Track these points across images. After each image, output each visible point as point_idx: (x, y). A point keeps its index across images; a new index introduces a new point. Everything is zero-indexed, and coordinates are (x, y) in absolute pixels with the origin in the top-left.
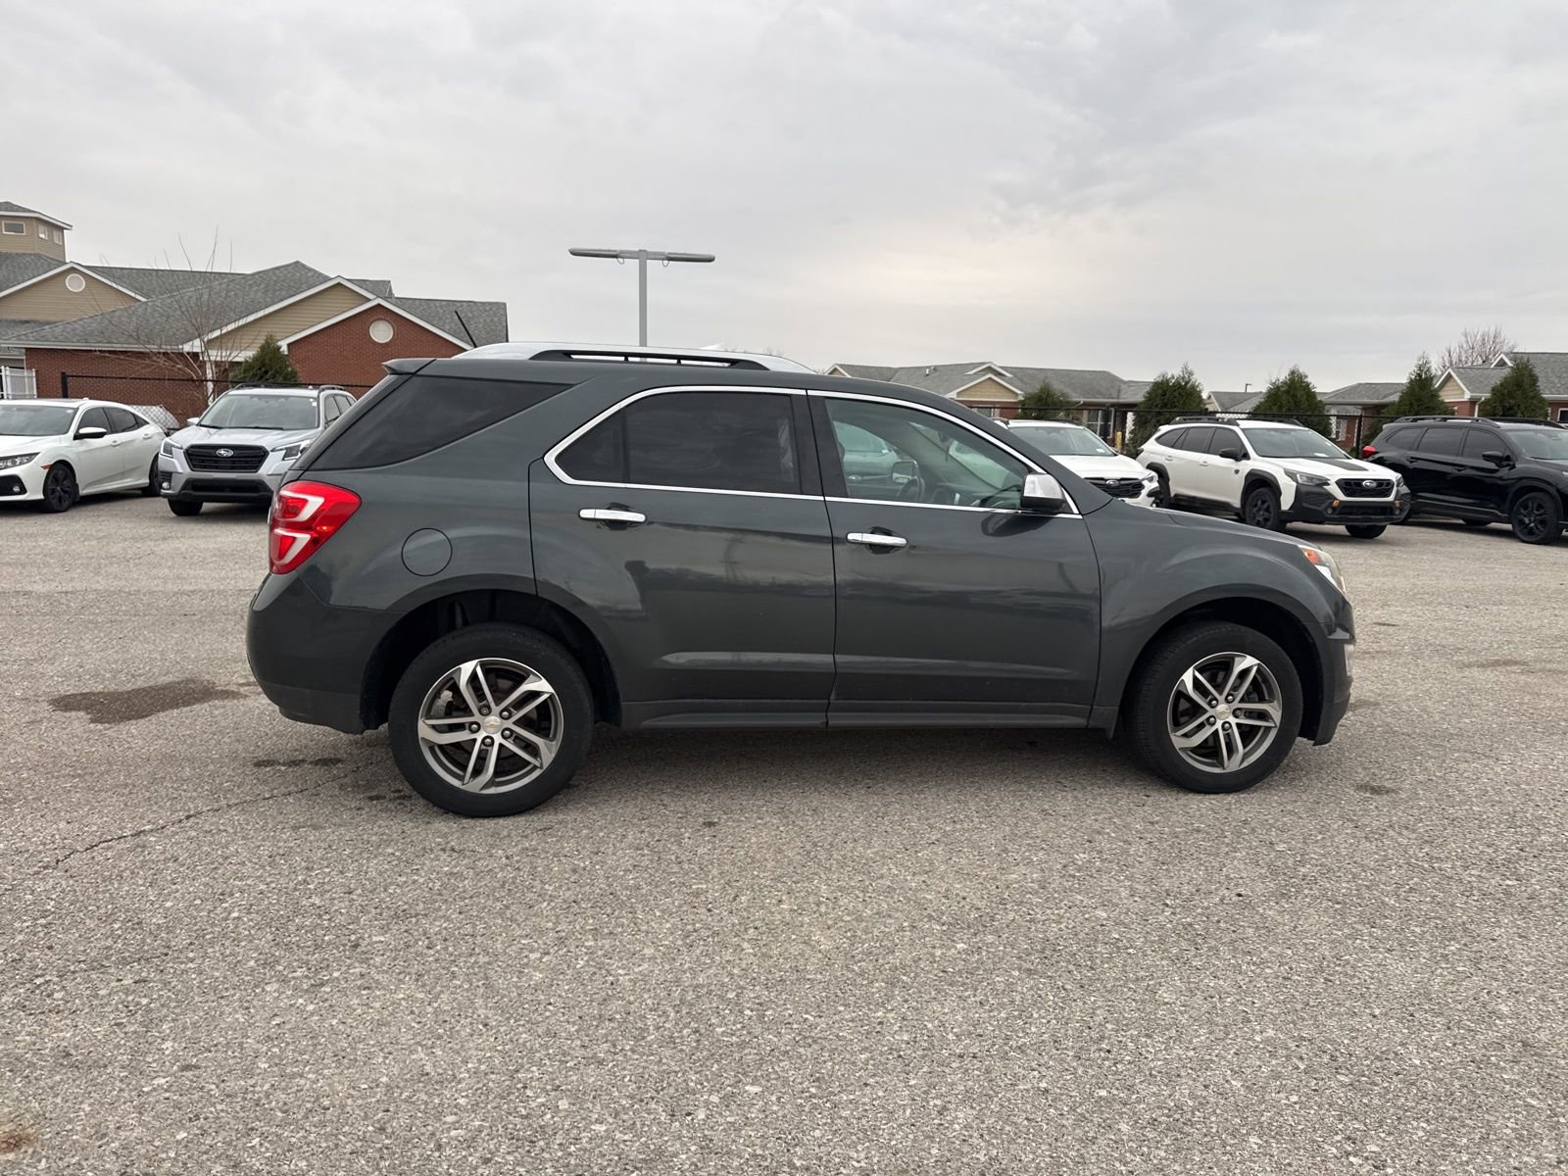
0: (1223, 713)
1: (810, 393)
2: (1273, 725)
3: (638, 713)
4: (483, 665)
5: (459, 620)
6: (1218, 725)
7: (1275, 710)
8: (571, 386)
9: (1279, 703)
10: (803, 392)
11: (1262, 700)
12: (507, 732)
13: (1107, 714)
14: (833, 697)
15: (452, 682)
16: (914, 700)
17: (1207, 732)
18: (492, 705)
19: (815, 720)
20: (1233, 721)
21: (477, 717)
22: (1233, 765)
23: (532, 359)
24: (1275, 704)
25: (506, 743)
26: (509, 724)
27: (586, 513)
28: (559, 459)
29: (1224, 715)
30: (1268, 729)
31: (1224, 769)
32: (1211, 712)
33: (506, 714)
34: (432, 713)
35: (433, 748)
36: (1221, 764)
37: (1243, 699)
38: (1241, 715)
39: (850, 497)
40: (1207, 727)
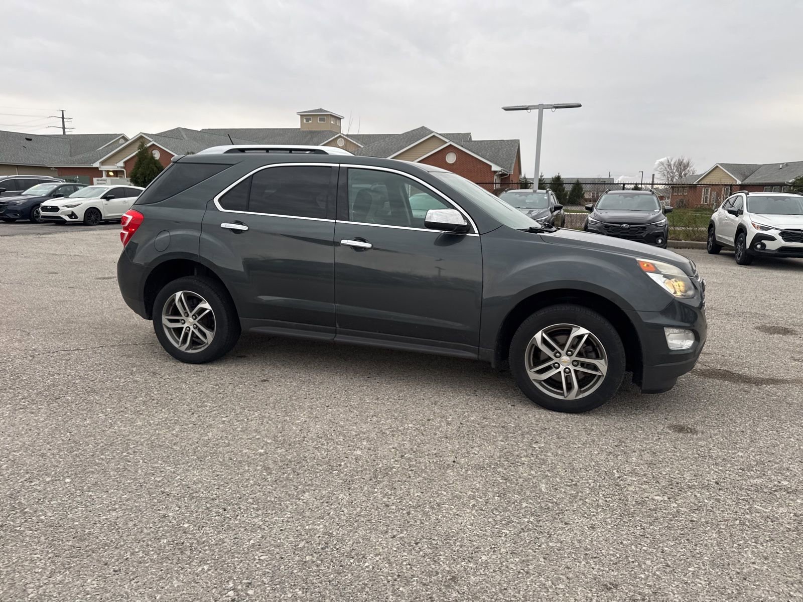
0: (565, 362)
1: (342, 165)
2: (601, 374)
3: (248, 324)
4: (184, 294)
5: (196, 273)
6: (561, 369)
7: (602, 365)
8: (233, 165)
9: (605, 360)
10: (338, 165)
11: (597, 357)
12: (195, 326)
13: (489, 352)
14: (337, 326)
15: (173, 301)
16: (379, 332)
17: (553, 372)
18: (189, 312)
19: (327, 337)
20: (572, 368)
21: (184, 317)
22: (572, 396)
23: (225, 153)
24: (602, 361)
25: (194, 331)
26: (196, 322)
27: (223, 225)
28: (220, 200)
29: (565, 363)
30: (600, 377)
31: (565, 397)
32: (556, 360)
33: (195, 316)
34: (170, 314)
35: (169, 329)
36: (562, 394)
37: (580, 354)
38: (578, 365)
39: (349, 221)
40: (554, 369)
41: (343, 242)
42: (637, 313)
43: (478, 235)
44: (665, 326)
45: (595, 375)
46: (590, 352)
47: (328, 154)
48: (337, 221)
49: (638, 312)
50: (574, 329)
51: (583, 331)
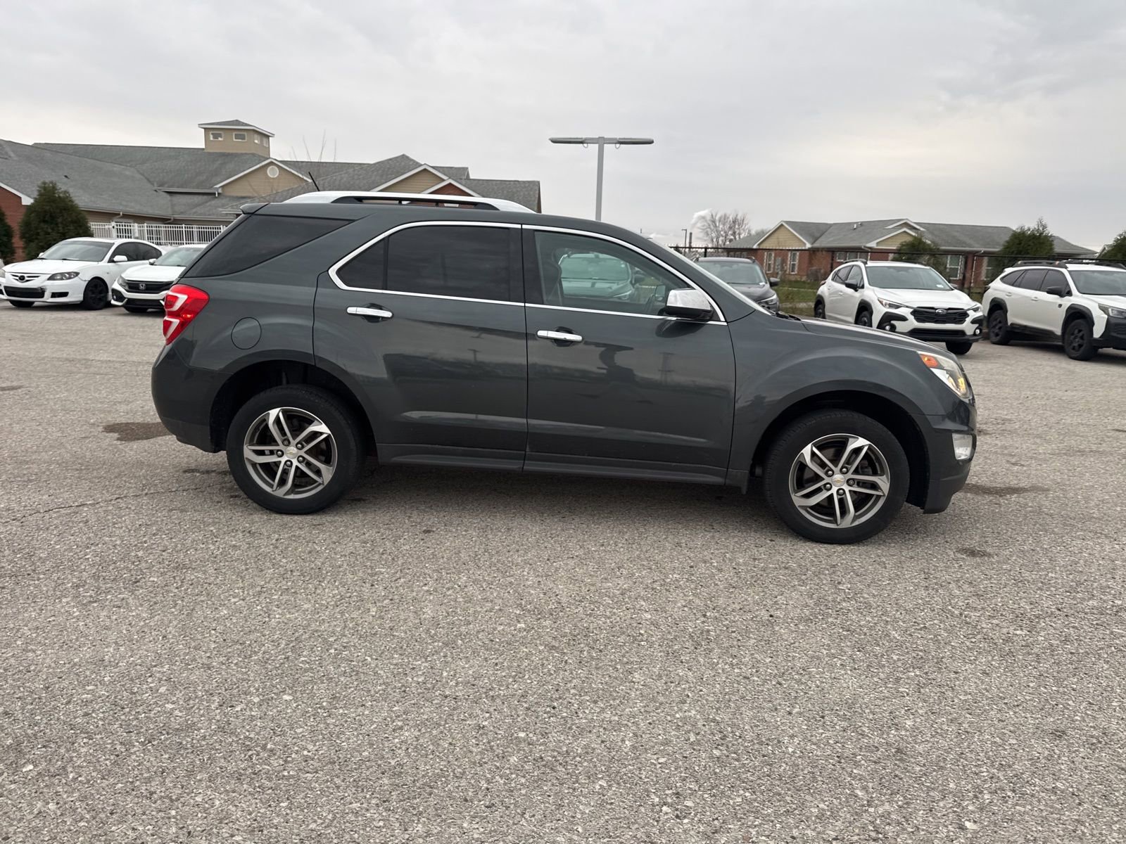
0: (838, 481)
1: (524, 226)
2: (881, 494)
3: (387, 452)
4: (284, 412)
6: (834, 490)
7: (884, 483)
8: (353, 221)
9: (888, 477)
10: (519, 226)
11: (875, 473)
12: (301, 459)
13: (739, 475)
14: (528, 449)
15: (265, 424)
16: (589, 455)
17: (823, 495)
18: (291, 439)
19: (514, 465)
20: (847, 488)
21: (281, 447)
22: (846, 523)
23: (333, 202)
24: (884, 477)
25: (299, 465)
26: (302, 453)
27: (351, 310)
28: (339, 272)
29: (839, 483)
30: (878, 497)
31: (838, 525)
32: (827, 480)
33: (300, 446)
34: (255, 442)
35: (254, 465)
36: (835, 521)
37: (856, 472)
38: (854, 484)
39: (543, 304)
40: (824, 491)
41: (541, 333)
42: (927, 419)
43: (725, 324)
44: (953, 432)
45: (871, 496)
46: (866, 467)
47: (498, 210)
48: (527, 305)
49: (927, 416)
50: (850, 440)
51: (861, 442)
